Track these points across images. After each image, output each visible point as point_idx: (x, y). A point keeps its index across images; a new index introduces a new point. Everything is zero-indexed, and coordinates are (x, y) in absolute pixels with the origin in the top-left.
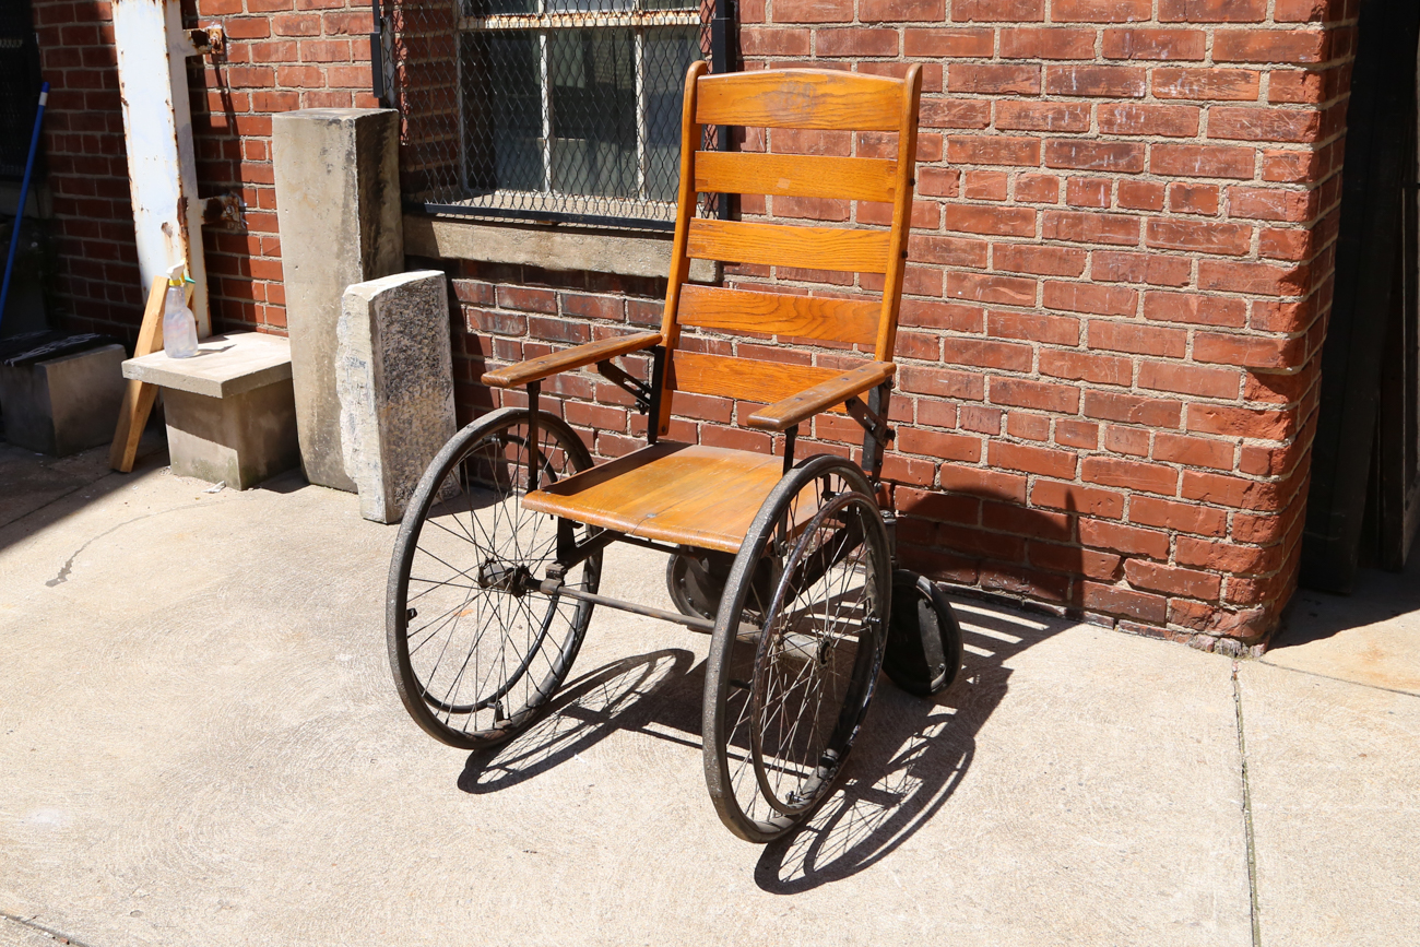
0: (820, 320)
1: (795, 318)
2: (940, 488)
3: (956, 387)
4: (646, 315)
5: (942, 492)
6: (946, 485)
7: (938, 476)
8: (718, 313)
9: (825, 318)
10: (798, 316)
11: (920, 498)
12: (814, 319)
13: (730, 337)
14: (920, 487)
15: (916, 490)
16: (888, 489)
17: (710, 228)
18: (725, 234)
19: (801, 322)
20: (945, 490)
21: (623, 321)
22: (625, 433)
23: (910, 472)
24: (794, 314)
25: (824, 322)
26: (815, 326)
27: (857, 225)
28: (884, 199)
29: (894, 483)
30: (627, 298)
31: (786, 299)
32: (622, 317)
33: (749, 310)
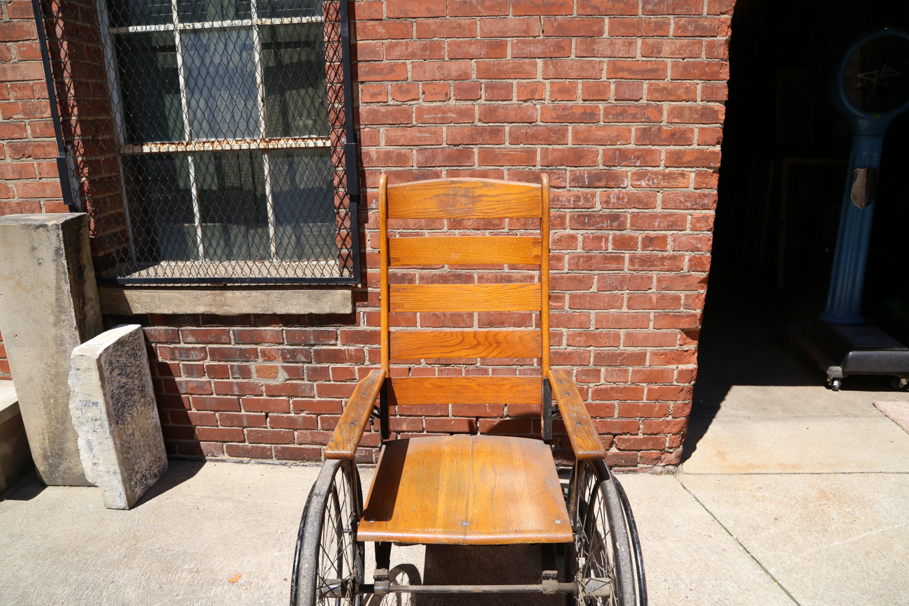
0: (495, 345)
1: (476, 345)
2: (507, 416)
3: (516, 359)
4: (300, 338)
5: (508, 418)
6: (511, 414)
7: (506, 409)
8: (419, 348)
9: (498, 343)
10: (479, 344)
11: (495, 424)
12: (491, 345)
13: (363, 346)
14: (494, 418)
15: (492, 420)
16: (474, 422)
17: (405, 291)
18: (416, 294)
19: (481, 348)
20: (509, 417)
21: (283, 343)
22: (289, 413)
23: (488, 410)
24: (476, 343)
25: (498, 346)
26: (491, 349)
27: (449, 270)
29: (478, 418)
30: (284, 328)
31: (466, 332)
32: (281, 341)
33: (442, 344)
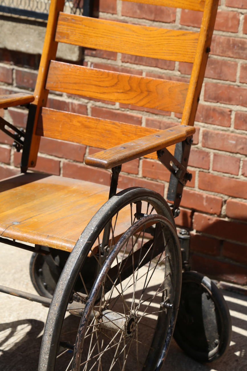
0: (146, 93)
1: (129, 91)
2: (225, 216)
3: (241, 147)
4: (28, 81)
5: (226, 219)
6: (229, 214)
7: (224, 207)
8: (75, 83)
9: (149, 92)
10: (131, 90)
11: (211, 222)
12: (142, 92)
13: (86, 101)
14: (212, 214)
15: (208, 216)
16: (189, 214)
17: (73, 21)
18: (83, 27)
19: (133, 94)
20: (229, 218)
21: (11, 84)
22: (9, 164)
23: (205, 203)
24: (128, 88)
25: (148, 95)
26: (142, 97)
27: (180, 26)
28: (197, 8)
29: (194, 211)
30: (16, 67)
31: (122, 76)
32: (10, 81)
33: (97, 83)
